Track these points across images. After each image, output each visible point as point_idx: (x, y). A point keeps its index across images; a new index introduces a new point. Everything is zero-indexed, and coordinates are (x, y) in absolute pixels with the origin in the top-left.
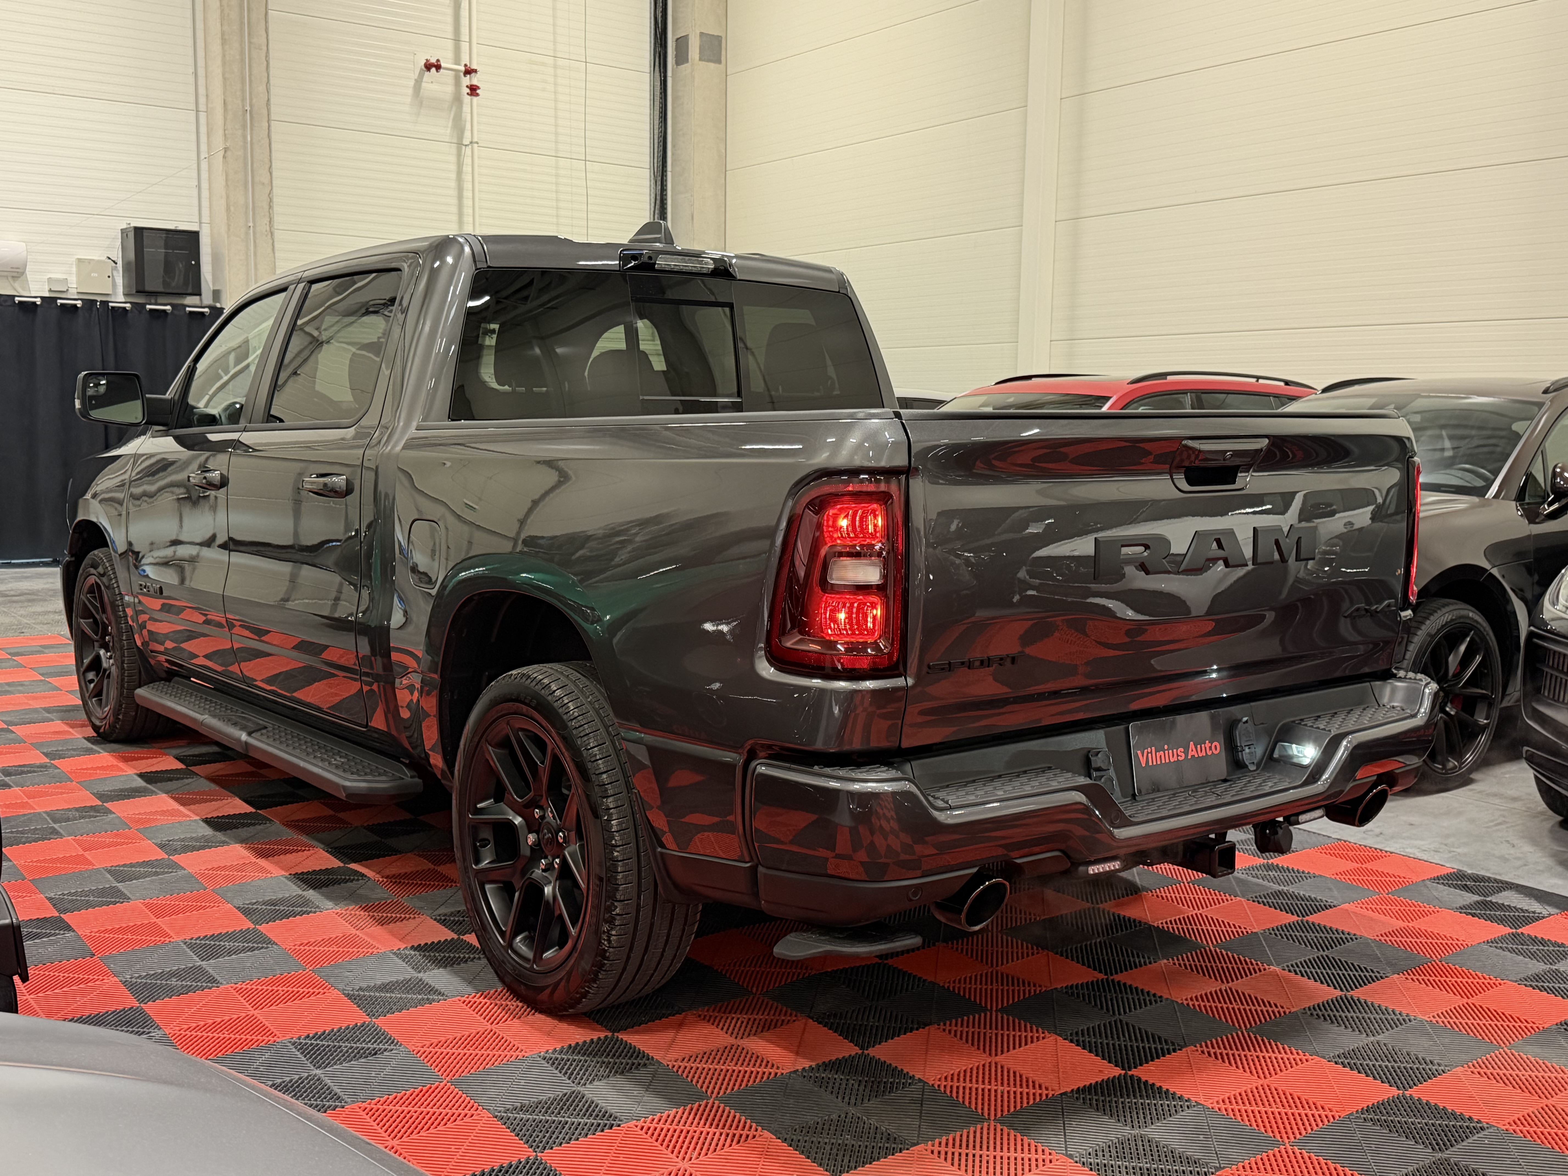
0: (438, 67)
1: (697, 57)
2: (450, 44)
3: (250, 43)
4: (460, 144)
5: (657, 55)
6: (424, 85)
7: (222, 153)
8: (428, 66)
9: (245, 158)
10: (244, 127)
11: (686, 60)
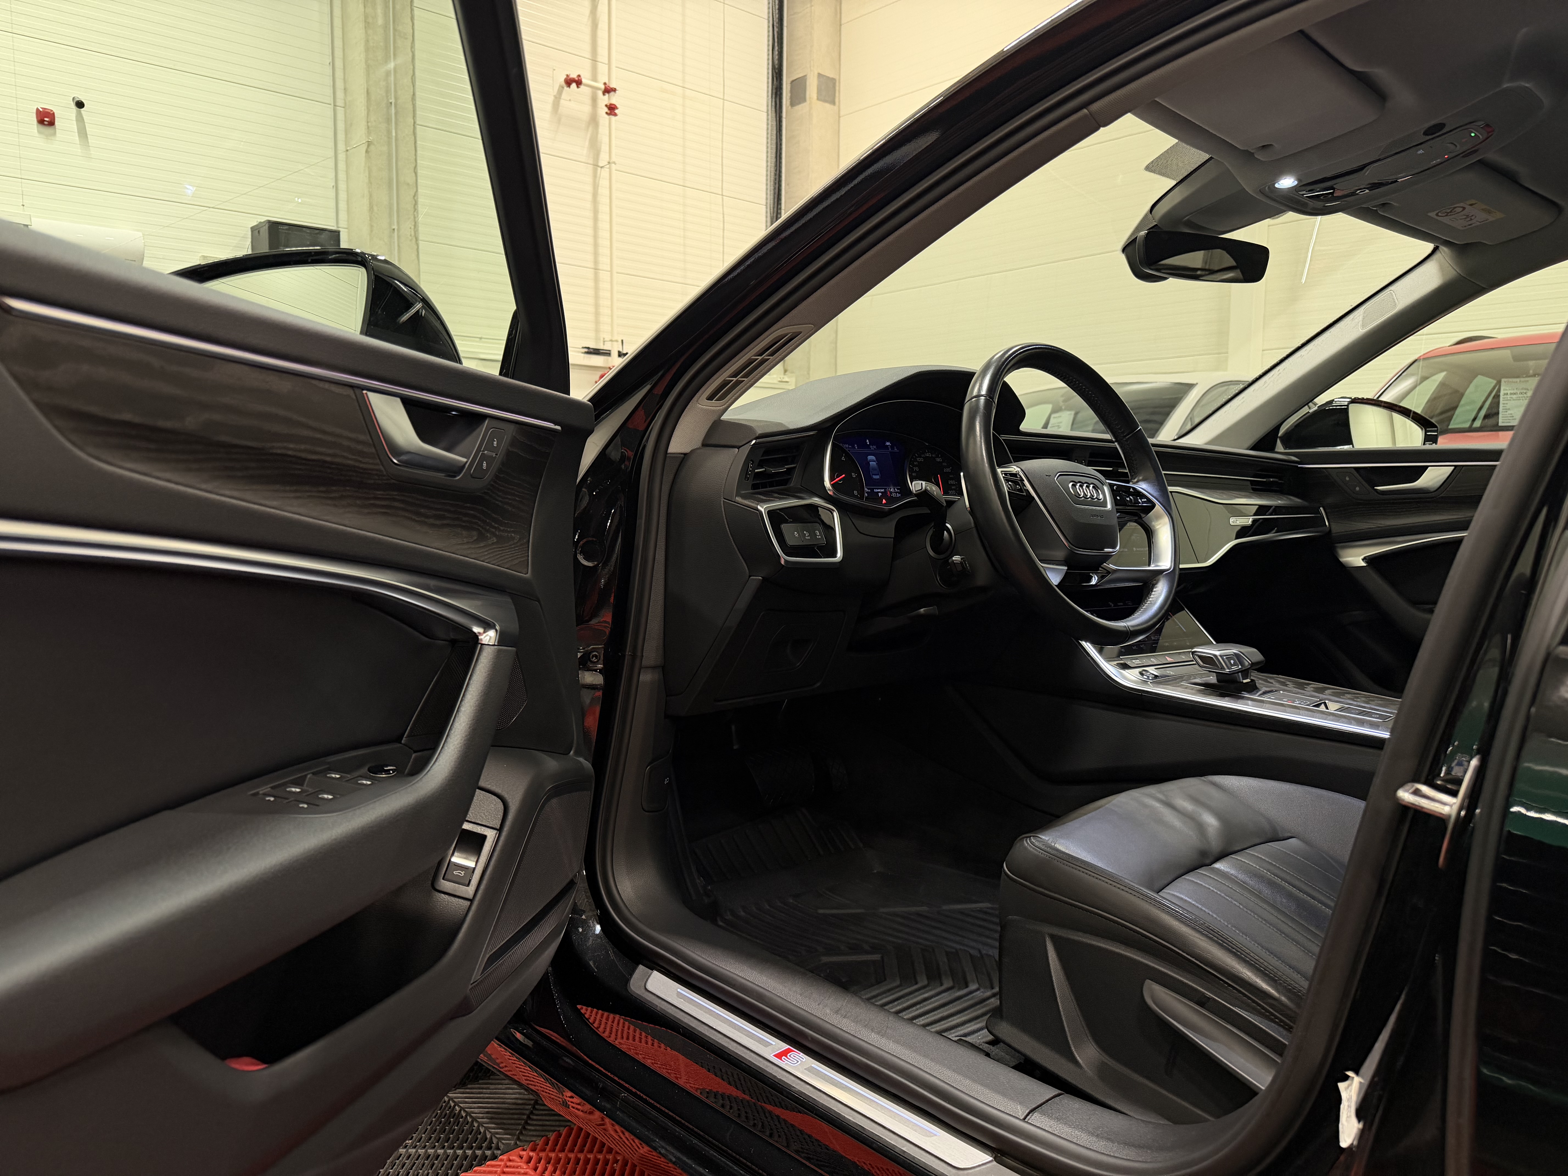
0: (579, 83)
1: (815, 96)
2: (588, 64)
3: (395, 30)
4: (596, 165)
5: (774, 96)
6: (562, 102)
7: (364, 148)
8: (569, 82)
9: (390, 155)
10: (388, 120)
11: (804, 100)
